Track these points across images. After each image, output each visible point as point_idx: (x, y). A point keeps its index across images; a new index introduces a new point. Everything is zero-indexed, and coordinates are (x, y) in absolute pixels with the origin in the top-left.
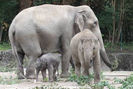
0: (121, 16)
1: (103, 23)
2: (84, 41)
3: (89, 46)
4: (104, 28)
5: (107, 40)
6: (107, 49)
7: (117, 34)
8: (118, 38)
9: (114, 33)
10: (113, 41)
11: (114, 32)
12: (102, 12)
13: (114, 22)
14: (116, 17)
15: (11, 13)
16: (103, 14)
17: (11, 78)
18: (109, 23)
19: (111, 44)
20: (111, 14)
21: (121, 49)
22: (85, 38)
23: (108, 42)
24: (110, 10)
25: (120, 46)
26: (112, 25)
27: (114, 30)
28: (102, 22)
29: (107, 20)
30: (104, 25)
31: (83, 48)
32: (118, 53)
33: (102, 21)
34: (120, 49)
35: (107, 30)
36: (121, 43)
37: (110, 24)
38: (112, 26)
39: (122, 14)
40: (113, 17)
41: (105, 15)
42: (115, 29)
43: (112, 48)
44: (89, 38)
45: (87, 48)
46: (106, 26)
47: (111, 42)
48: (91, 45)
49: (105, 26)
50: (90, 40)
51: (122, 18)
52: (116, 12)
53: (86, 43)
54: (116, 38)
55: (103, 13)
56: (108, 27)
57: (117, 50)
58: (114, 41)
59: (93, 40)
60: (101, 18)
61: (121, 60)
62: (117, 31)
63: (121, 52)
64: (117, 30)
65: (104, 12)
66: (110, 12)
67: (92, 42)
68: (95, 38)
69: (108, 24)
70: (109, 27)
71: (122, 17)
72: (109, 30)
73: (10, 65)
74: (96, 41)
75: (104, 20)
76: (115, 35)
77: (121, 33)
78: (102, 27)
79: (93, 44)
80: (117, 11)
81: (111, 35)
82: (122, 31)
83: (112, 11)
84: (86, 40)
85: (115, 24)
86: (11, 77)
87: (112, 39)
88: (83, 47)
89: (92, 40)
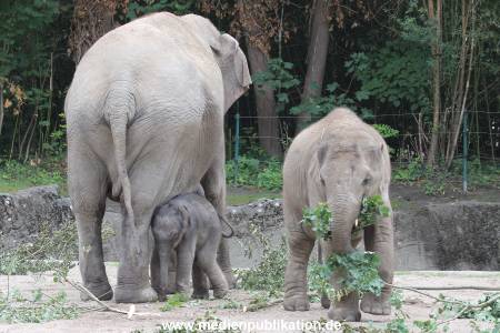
0: (463, 59)
1: (395, 83)
2: (328, 154)
3: (348, 171)
4: (397, 104)
5: (411, 148)
6: (411, 184)
7: (449, 126)
8: (452, 142)
9: (435, 125)
10: (432, 157)
11: (436, 119)
12: (388, 43)
13: (437, 80)
14: (444, 62)
15: (39, 46)
16: (392, 50)
17: (38, 297)
18: (417, 85)
19: (423, 168)
20: (425, 51)
21: (465, 183)
22: (331, 143)
23: (415, 156)
24: (421, 37)
25: (460, 172)
26: (428, 92)
27: (437, 113)
28: (391, 80)
29: (411, 73)
30: (395, 91)
31: (323, 182)
32: (453, 199)
33: (389, 76)
34: (459, 184)
35: (409, 111)
36: (465, 164)
37: (422, 89)
38: (431, 97)
39: (469, 53)
40: (434, 63)
41: (402, 54)
42: (442, 109)
43: (430, 183)
44: (346, 143)
45: (339, 182)
46: (405, 98)
47: (426, 159)
48: (353, 168)
49: (401, 96)
50: (353, 151)
51: (467, 67)
52: (444, 41)
53: (334, 162)
54: (444, 142)
55: (396, 48)
56: (412, 100)
57: (447, 189)
58: (438, 154)
59: (363, 149)
60: (385, 65)
61: (464, 229)
62: (449, 117)
63: (465, 197)
64: (447, 111)
65: (396, 42)
66: (422, 41)
67: (357, 156)
68: (371, 143)
69: (412, 90)
70: (416, 102)
71: (467, 61)
72: (419, 110)
73: (35, 249)
74: (373, 151)
75: (400, 73)
76: (439, 129)
77: (462, 125)
78: (390, 99)
79: (364, 166)
80: (446, 37)
81: (426, 130)
82: (466, 117)
83: (429, 41)
84: (336, 150)
85: (442, 89)
86: (36, 293)
87: (429, 146)
88: (325, 178)
89: (360, 150)
